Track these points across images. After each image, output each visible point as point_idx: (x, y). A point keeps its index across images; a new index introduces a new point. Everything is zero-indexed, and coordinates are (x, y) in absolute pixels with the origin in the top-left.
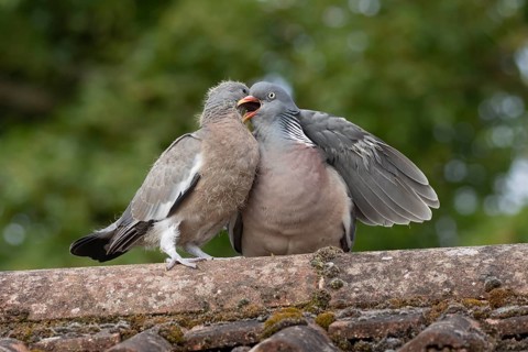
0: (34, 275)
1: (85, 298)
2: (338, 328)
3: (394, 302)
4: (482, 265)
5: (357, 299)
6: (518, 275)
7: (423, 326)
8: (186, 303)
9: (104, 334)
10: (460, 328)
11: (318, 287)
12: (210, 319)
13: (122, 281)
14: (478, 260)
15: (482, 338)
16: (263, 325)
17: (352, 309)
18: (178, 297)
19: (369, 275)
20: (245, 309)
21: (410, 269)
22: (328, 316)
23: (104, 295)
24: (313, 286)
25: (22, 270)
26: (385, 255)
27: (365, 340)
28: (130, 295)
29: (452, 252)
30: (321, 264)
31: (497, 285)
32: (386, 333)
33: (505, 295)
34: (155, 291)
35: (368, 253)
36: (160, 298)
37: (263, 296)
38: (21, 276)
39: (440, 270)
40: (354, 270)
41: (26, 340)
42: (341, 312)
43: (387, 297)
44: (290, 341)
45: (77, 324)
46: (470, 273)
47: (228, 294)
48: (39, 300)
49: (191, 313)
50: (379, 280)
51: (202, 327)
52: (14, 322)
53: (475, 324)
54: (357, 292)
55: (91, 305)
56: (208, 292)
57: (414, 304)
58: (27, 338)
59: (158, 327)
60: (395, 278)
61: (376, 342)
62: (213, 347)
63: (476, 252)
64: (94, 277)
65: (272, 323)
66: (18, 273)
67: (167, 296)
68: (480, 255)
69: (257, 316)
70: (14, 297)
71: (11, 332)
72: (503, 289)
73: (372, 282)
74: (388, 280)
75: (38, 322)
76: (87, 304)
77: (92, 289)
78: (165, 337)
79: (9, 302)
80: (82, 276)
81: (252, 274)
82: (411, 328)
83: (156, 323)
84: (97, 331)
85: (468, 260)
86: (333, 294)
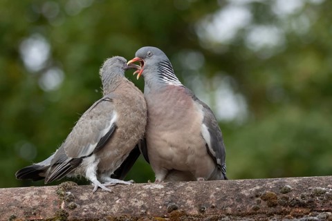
3: (109, 218)
4: (166, 195)
5: (85, 216)
6: (189, 202)
11: (60, 207)
14: (164, 192)
19: (94, 200)
20: (14, 220)
21: (120, 197)
24: (57, 207)
29: (147, 186)
30: (63, 193)
31: (175, 208)
33: (180, 215)
37: (25, 213)
39: (139, 199)
40: (84, 197)
43: (105, 215)
46: (158, 200)
47: (3, 212)
50: (100, 204)
54: (86, 212)
57: (122, 220)
60: (110, 202)
63: (162, 187)
68: (165, 189)
72: (179, 211)
73: (95, 205)
74: (105, 204)
81: (19, 198)
85: (158, 192)
86: (70, 212)
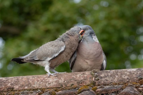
0: (15, 78)
1: (29, 84)
2: (98, 91)
3: (113, 84)
4: (137, 73)
5: (103, 83)
7: (121, 90)
8: (56, 85)
9: (34, 93)
10: (131, 90)
11: (92, 80)
12: (63, 89)
13: (39, 79)
15: (138, 93)
16: (78, 91)
17: (102, 86)
18: (54, 83)
19: (106, 77)
20: (73, 86)
21: (118, 75)
22: (95, 88)
23: (34, 83)
25: (11, 77)
26: (111, 71)
27: (106, 94)
28: (41, 83)
29: (129, 70)
30: (93, 74)
31: (142, 79)
32: (111, 92)
34: (48, 82)
35: (106, 71)
36: (49, 84)
37: (77, 83)
38: (11, 78)
39: (126, 75)
40: (102, 75)
42: (99, 87)
43: (111, 82)
45: (27, 91)
46: (134, 76)
47: (68, 82)
48: (16, 85)
49: (58, 87)
50: (109, 78)
51: (61, 91)
52: (9, 91)
53: (136, 89)
54: (103, 81)
55: (31, 86)
56: (63, 82)
57: (119, 84)
59: (49, 91)
63: (136, 70)
64: (31, 78)
65: (80, 90)
66: (10, 77)
67: (51, 83)
68: (137, 71)
69: (76, 88)
70: (9, 84)
71: (9, 94)
73: (107, 78)
74: (112, 78)
75: (16, 91)
76: (29, 86)
77: (31, 82)
78: (51, 94)
79: (8, 85)
80: (28, 78)
81: (74, 77)
82: (118, 91)
83: (48, 90)
84: (32, 93)
85: (133, 72)
86: (97, 82)
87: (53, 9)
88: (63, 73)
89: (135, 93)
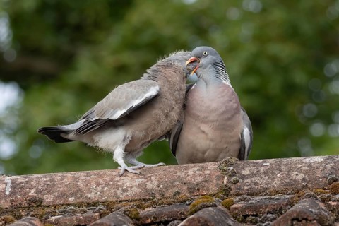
0: (45, 177)
1: (77, 191)
2: (236, 208)
3: (271, 192)
5: (248, 190)
7: (289, 206)
8: (141, 194)
9: (90, 213)
10: (312, 208)
11: (223, 182)
12: (156, 203)
13: (101, 180)
15: (326, 214)
16: (189, 207)
17: (245, 196)
18: (136, 190)
20: (178, 197)
21: (281, 171)
22: (230, 201)
23: (90, 189)
24: (220, 182)
25: (38, 174)
26: (265, 162)
27: (253, 215)
28: (106, 188)
29: (307, 160)
30: (225, 168)
31: (335, 180)
32: (266, 211)
34: (121, 186)
35: (255, 161)
36: (124, 191)
37: (189, 189)
38: (37, 178)
39: (300, 172)
40: (246, 172)
41: (41, 218)
42: (238, 198)
43: (266, 189)
44: (206, 217)
45: (72, 207)
46: (319, 173)
47: (167, 188)
48: (49, 192)
49: (144, 200)
50: (261, 178)
51: (151, 209)
52: (33, 206)
53: (322, 205)
54: (248, 186)
55: (81, 196)
56: (155, 187)
57: (283, 193)
58: (42, 216)
59: (123, 209)
60: (271, 176)
61: (260, 217)
62: (158, 221)
63: (322, 160)
64: (83, 178)
65: (194, 205)
66: (35, 176)
67: (129, 189)
68: (325, 161)
69: (185, 201)
70: (33, 191)
71: (31, 213)
73: (257, 179)
74: (267, 177)
75: (48, 207)
76: (79, 195)
77: (82, 185)
78: (128, 215)
79: (30, 194)
80: (76, 178)
81: (182, 175)
82: (282, 208)
83: (122, 206)
84: (85, 212)
85: (317, 165)
86: (233, 187)
87: (135, 17)
88: (157, 165)
89: (320, 214)
